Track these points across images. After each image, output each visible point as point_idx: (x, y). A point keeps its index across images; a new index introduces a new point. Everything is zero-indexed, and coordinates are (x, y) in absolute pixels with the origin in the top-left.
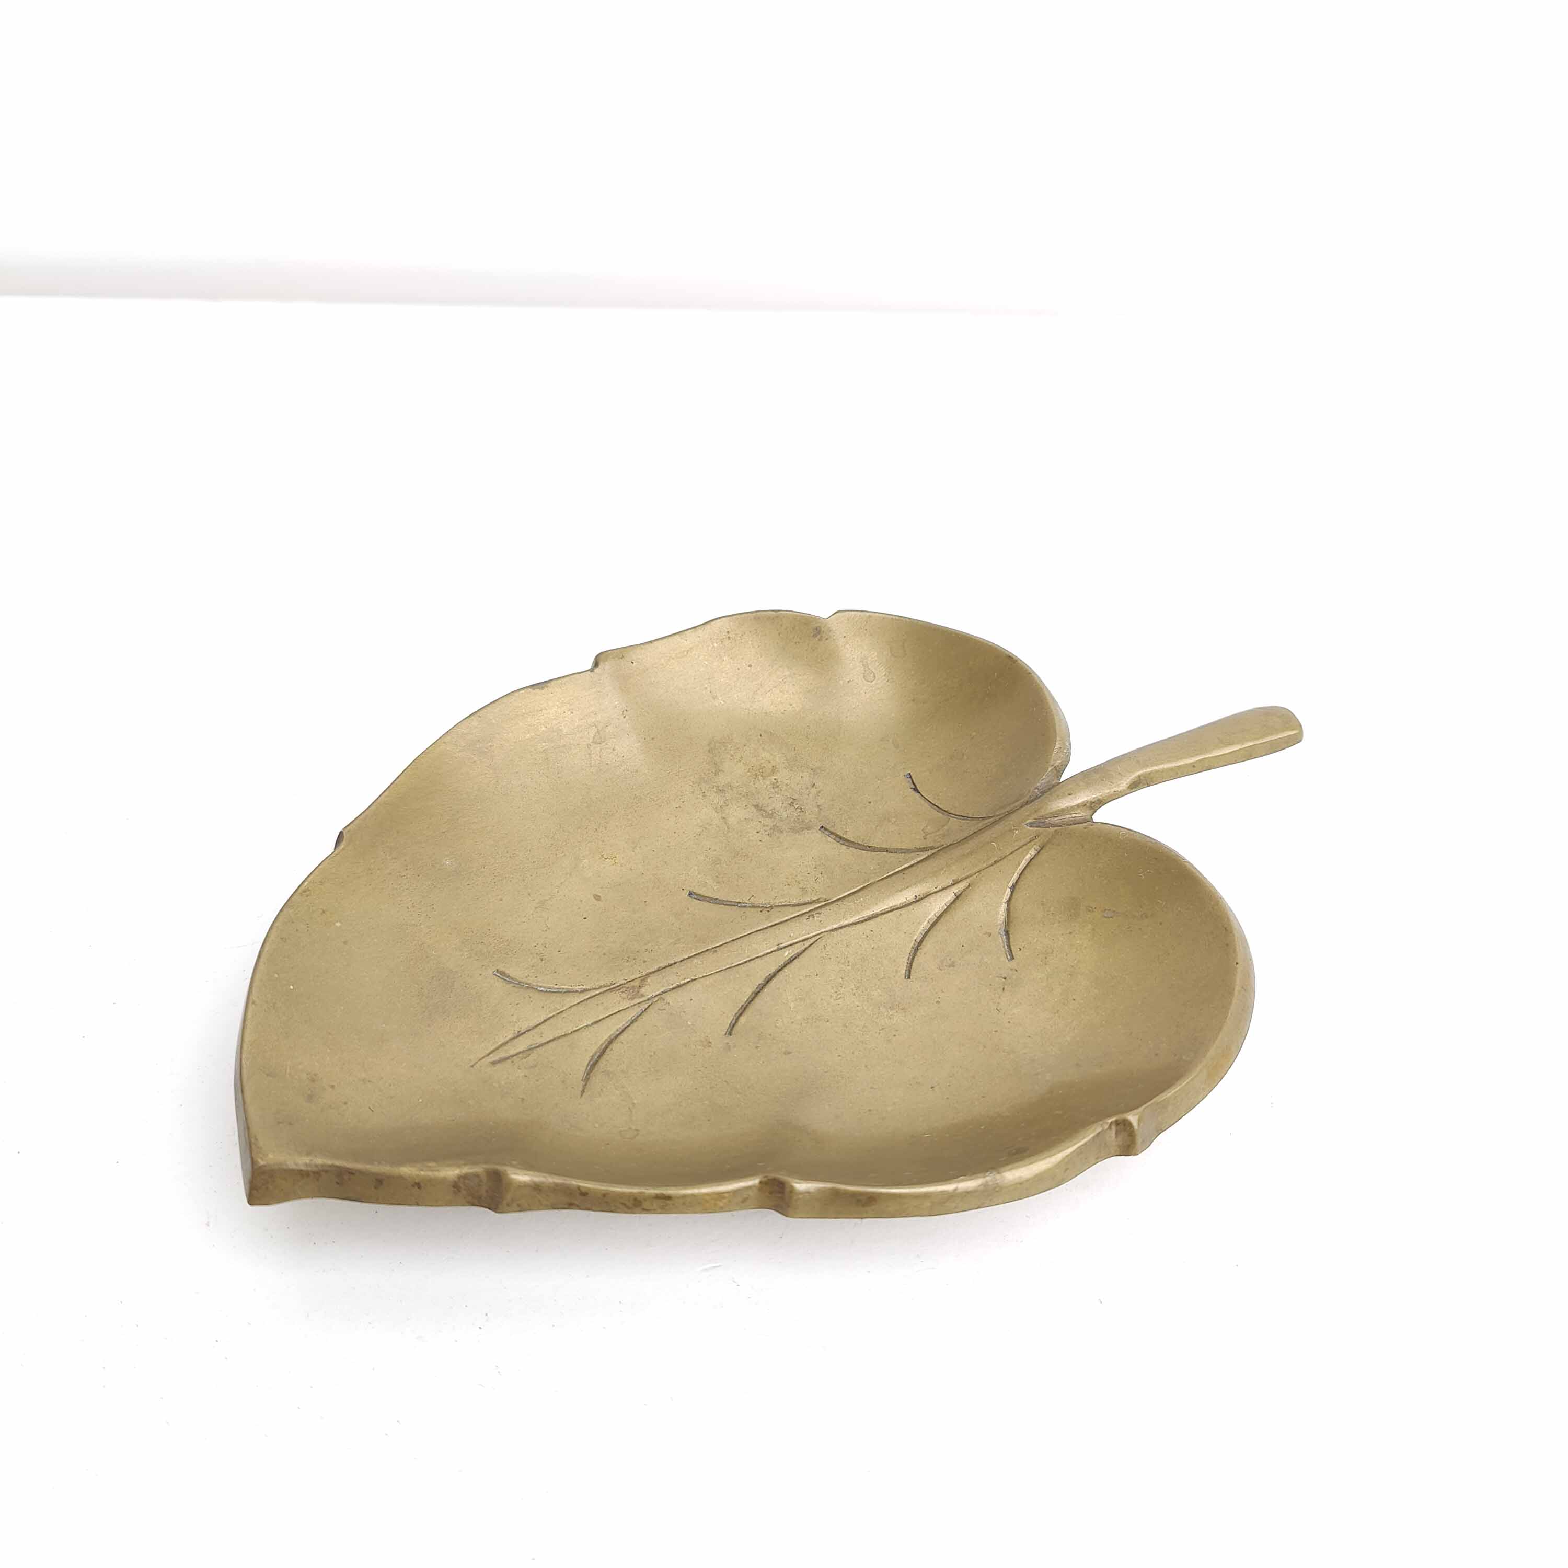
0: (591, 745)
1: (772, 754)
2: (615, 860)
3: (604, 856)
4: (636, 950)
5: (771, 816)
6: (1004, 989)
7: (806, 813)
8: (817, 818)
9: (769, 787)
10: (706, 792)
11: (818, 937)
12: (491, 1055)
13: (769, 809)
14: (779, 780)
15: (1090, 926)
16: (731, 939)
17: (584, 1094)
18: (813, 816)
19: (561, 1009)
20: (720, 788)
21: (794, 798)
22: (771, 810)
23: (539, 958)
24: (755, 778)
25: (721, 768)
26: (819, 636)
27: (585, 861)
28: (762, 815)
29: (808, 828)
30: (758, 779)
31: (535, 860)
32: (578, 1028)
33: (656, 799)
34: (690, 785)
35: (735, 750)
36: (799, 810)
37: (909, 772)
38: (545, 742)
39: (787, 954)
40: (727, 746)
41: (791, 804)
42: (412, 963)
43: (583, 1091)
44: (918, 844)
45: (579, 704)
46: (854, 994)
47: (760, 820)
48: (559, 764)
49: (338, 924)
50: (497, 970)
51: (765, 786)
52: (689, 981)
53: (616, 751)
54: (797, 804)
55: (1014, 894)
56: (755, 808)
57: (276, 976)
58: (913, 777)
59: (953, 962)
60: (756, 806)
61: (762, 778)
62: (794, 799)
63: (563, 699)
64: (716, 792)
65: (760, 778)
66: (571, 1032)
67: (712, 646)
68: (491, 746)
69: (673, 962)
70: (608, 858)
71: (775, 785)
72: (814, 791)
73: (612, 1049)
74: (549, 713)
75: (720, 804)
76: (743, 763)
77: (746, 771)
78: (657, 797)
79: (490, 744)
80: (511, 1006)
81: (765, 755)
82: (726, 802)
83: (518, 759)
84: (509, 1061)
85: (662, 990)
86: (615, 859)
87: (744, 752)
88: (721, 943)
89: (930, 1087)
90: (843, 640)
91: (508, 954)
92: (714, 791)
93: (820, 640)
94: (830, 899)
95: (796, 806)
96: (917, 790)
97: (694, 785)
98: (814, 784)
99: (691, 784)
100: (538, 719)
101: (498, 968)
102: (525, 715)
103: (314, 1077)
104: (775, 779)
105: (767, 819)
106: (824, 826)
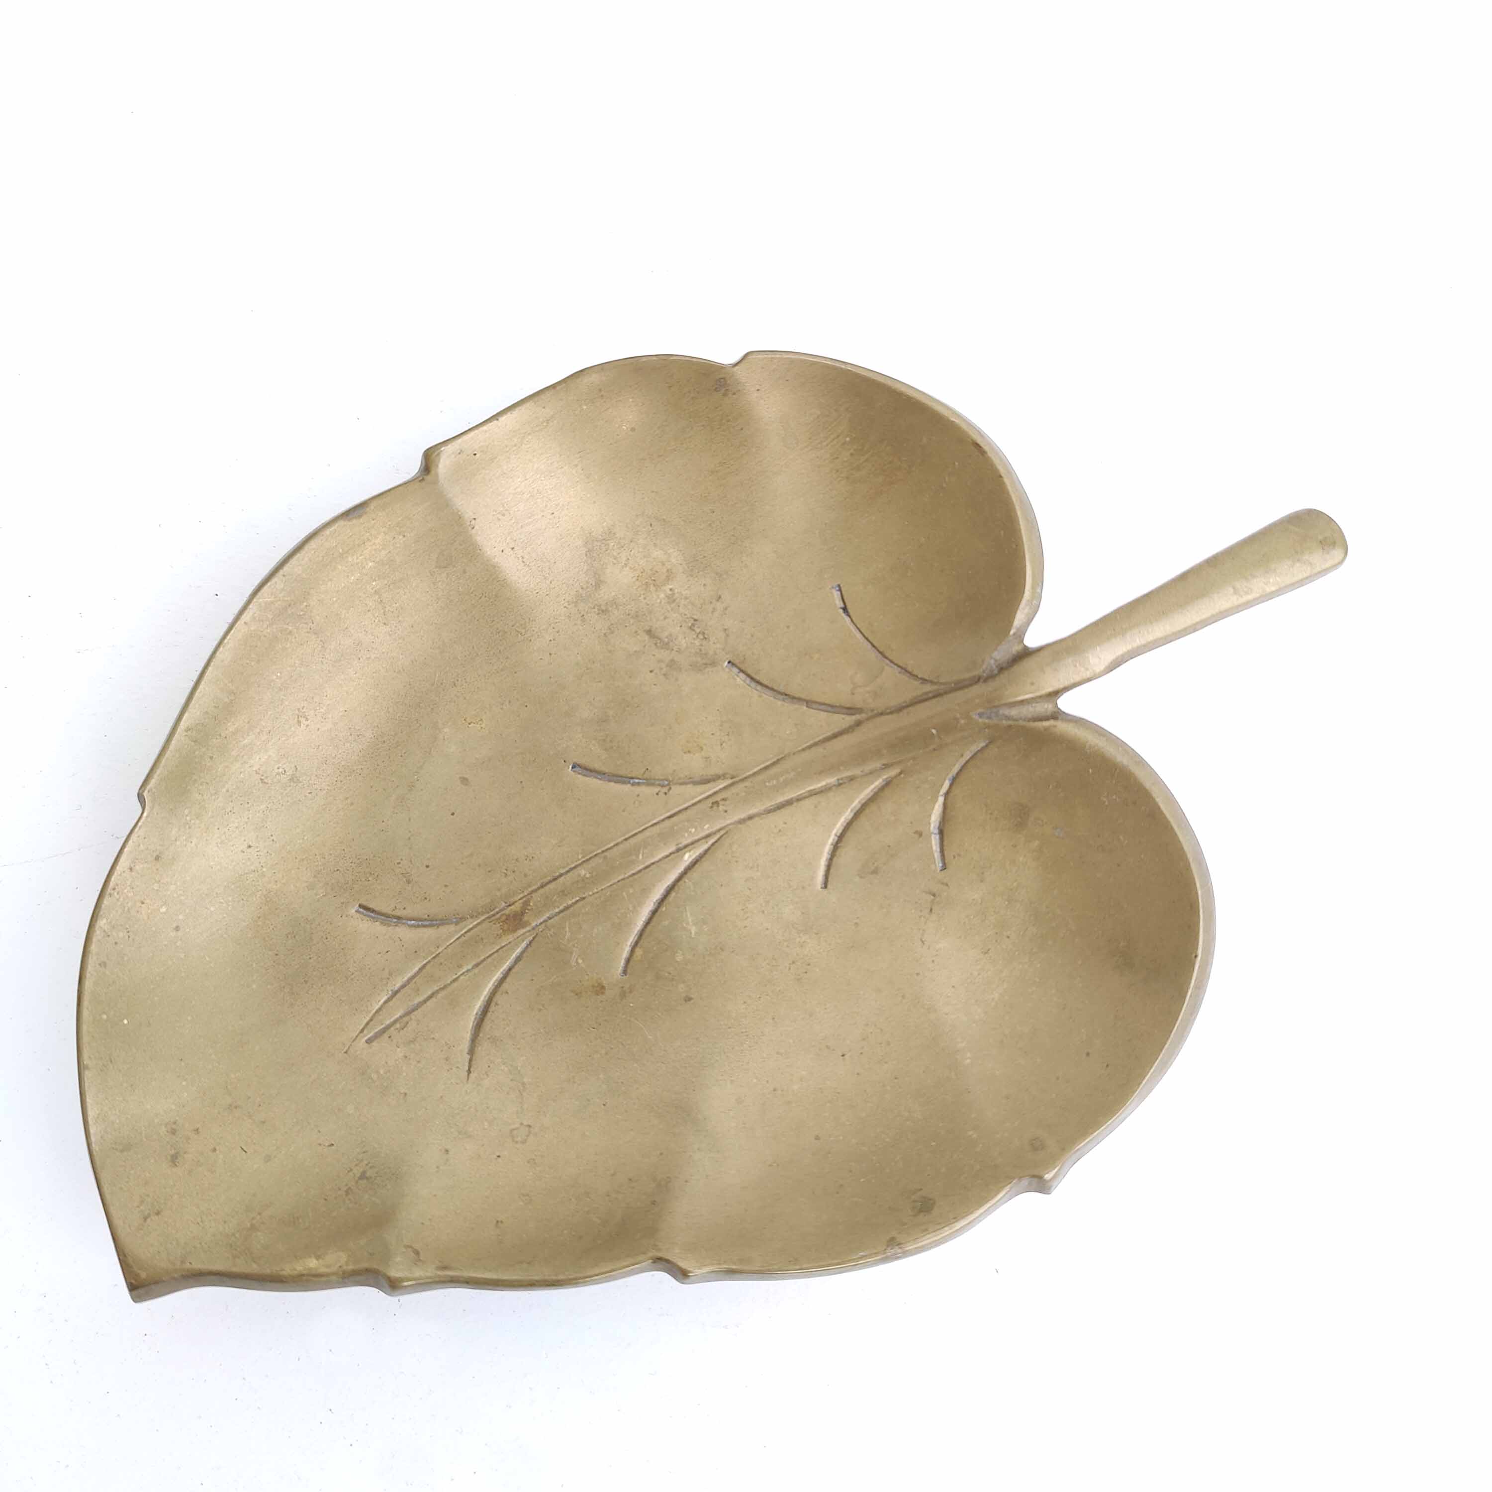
0: (434, 572)
1: (666, 553)
2: (481, 724)
3: (467, 720)
4: (515, 857)
5: (666, 646)
6: (931, 910)
7: (709, 641)
8: (723, 650)
9: (663, 602)
10: (585, 614)
11: (722, 832)
12: (365, 1032)
13: (664, 635)
14: (676, 591)
15: (1037, 843)
16: (623, 838)
17: (471, 1075)
18: (718, 646)
19: (436, 951)
20: (603, 608)
21: (695, 617)
22: (667, 637)
23: (404, 879)
24: (646, 590)
25: (602, 578)
26: (723, 391)
27: (445, 730)
28: (656, 644)
29: (713, 664)
30: (650, 591)
31: (385, 738)
32: (457, 976)
33: (523, 631)
34: (565, 607)
35: (619, 548)
36: (701, 637)
37: (839, 583)
38: (375, 581)
39: (688, 857)
40: (608, 545)
41: (691, 628)
42: (260, 923)
43: (469, 1072)
44: (845, 700)
45: (412, 523)
46: (763, 912)
47: (653, 653)
48: (397, 605)
49: (163, 910)
50: (360, 906)
51: (658, 601)
52: (577, 901)
53: (467, 574)
54: (699, 627)
55: (954, 788)
56: (648, 634)
57: (105, 1017)
58: (843, 590)
59: (877, 868)
60: (649, 632)
61: (654, 589)
62: (695, 620)
63: (390, 523)
64: (598, 614)
65: (652, 588)
66: (451, 982)
67: (579, 409)
68: (306, 606)
69: (557, 874)
70: (472, 722)
71: (671, 599)
72: (719, 606)
73: (497, 1004)
74: (374, 544)
75: (604, 632)
76: (631, 568)
77: (634, 579)
78: (525, 628)
79: (305, 604)
80: (380, 955)
81: (657, 553)
82: (611, 627)
83: (344, 611)
84: (386, 1035)
85: (548, 915)
86: (481, 722)
87: (631, 551)
88: (612, 844)
89: (841, 1054)
90: (756, 394)
91: (369, 881)
92: (595, 612)
93: (725, 395)
94: (738, 777)
95: (698, 631)
96: (847, 612)
97: (569, 607)
98: (720, 597)
99: (566, 604)
100: (361, 555)
101: (360, 902)
102: (344, 556)
103: (174, 1126)
104: (671, 590)
105: (662, 651)
106: (732, 661)
